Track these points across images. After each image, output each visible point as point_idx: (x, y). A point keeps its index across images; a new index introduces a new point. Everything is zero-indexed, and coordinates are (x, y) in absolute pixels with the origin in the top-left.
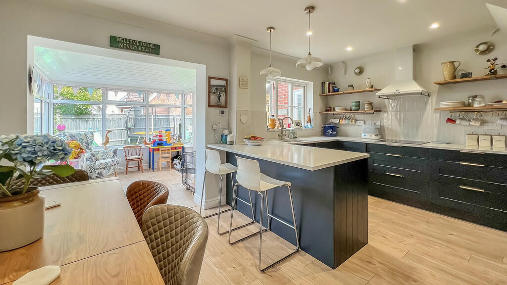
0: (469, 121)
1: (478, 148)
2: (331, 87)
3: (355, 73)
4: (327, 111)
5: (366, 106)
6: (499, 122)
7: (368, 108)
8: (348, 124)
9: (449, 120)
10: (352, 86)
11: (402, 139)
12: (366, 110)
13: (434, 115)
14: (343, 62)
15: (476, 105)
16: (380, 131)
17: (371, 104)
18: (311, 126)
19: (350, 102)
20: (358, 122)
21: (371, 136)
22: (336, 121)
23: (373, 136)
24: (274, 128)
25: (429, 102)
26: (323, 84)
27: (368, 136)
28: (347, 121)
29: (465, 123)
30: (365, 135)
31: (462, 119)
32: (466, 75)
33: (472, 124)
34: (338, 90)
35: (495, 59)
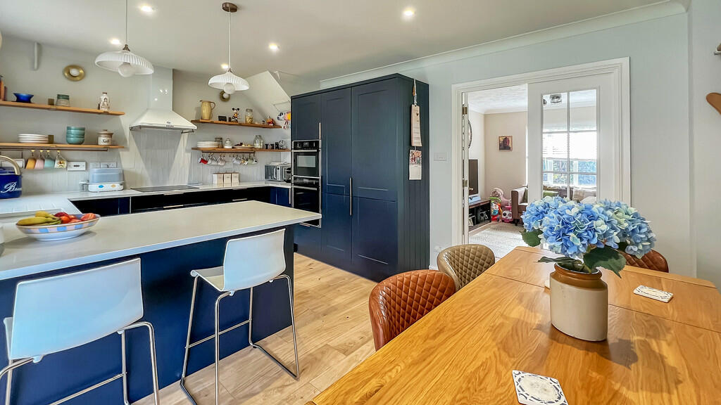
0: (217, 161)
5: (103, 138)
6: (234, 161)
7: (108, 141)
9: (204, 161)
10: (67, 97)
11: (150, 185)
12: (101, 143)
13: (186, 154)
15: (226, 147)
16: (123, 179)
20: (73, 164)
21: (113, 186)
23: (116, 187)
25: (182, 139)
27: (108, 186)
28: (48, 163)
29: (214, 163)
30: (101, 187)
31: (212, 159)
32: (222, 118)
33: (219, 164)
34: (28, 99)
35: (238, 109)
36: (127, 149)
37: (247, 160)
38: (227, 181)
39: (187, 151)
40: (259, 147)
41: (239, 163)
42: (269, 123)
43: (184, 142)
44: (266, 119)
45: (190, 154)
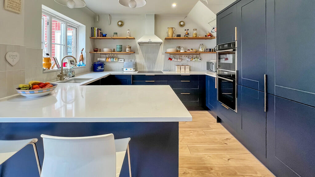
0: (177, 59)
1: (185, 73)
2: (99, 32)
3: (118, 25)
4: (95, 51)
5: (127, 49)
6: (187, 59)
7: (129, 50)
8: (113, 62)
9: (170, 59)
10: (116, 33)
11: (147, 70)
12: (127, 51)
13: (162, 55)
14: (109, 15)
15: (181, 51)
16: (135, 66)
17: (130, 48)
18: (83, 64)
19: (116, 45)
20: (120, 60)
21: (131, 69)
22: (104, 60)
23: (132, 70)
24: (49, 69)
25: (160, 48)
26: (92, 29)
27: (129, 69)
28: (112, 59)
29: (176, 60)
30: (127, 69)
31: (175, 58)
32: (179, 36)
33: (178, 60)
34: (105, 36)
35: (188, 30)
36: (138, 53)
37: (195, 59)
38: (183, 70)
39: (163, 54)
40: (202, 51)
41: (189, 60)
42: (208, 36)
43: (162, 50)
44: (207, 33)
45: (164, 56)
